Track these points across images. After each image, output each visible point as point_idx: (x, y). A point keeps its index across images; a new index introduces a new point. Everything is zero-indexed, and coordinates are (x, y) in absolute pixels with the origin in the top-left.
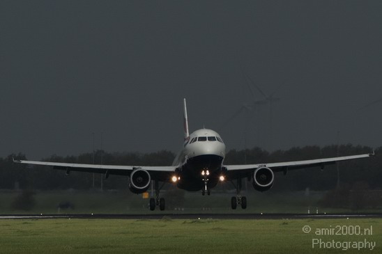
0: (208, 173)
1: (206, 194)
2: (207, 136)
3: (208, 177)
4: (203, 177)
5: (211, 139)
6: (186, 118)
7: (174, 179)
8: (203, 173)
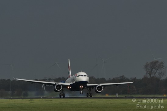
0: (82, 87)
1: (81, 94)
2: (83, 75)
3: (82, 88)
4: (81, 88)
5: (85, 76)
6: (70, 65)
7: (69, 87)
8: (81, 87)
